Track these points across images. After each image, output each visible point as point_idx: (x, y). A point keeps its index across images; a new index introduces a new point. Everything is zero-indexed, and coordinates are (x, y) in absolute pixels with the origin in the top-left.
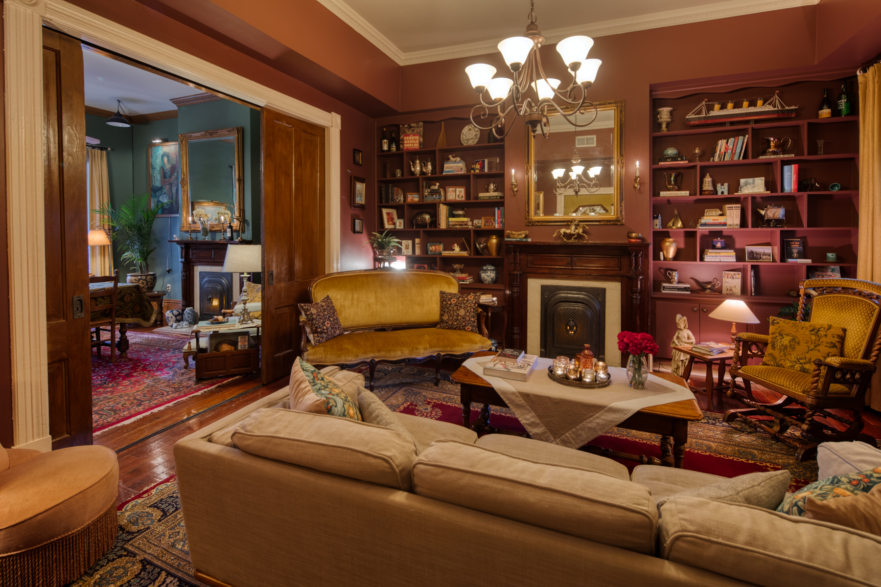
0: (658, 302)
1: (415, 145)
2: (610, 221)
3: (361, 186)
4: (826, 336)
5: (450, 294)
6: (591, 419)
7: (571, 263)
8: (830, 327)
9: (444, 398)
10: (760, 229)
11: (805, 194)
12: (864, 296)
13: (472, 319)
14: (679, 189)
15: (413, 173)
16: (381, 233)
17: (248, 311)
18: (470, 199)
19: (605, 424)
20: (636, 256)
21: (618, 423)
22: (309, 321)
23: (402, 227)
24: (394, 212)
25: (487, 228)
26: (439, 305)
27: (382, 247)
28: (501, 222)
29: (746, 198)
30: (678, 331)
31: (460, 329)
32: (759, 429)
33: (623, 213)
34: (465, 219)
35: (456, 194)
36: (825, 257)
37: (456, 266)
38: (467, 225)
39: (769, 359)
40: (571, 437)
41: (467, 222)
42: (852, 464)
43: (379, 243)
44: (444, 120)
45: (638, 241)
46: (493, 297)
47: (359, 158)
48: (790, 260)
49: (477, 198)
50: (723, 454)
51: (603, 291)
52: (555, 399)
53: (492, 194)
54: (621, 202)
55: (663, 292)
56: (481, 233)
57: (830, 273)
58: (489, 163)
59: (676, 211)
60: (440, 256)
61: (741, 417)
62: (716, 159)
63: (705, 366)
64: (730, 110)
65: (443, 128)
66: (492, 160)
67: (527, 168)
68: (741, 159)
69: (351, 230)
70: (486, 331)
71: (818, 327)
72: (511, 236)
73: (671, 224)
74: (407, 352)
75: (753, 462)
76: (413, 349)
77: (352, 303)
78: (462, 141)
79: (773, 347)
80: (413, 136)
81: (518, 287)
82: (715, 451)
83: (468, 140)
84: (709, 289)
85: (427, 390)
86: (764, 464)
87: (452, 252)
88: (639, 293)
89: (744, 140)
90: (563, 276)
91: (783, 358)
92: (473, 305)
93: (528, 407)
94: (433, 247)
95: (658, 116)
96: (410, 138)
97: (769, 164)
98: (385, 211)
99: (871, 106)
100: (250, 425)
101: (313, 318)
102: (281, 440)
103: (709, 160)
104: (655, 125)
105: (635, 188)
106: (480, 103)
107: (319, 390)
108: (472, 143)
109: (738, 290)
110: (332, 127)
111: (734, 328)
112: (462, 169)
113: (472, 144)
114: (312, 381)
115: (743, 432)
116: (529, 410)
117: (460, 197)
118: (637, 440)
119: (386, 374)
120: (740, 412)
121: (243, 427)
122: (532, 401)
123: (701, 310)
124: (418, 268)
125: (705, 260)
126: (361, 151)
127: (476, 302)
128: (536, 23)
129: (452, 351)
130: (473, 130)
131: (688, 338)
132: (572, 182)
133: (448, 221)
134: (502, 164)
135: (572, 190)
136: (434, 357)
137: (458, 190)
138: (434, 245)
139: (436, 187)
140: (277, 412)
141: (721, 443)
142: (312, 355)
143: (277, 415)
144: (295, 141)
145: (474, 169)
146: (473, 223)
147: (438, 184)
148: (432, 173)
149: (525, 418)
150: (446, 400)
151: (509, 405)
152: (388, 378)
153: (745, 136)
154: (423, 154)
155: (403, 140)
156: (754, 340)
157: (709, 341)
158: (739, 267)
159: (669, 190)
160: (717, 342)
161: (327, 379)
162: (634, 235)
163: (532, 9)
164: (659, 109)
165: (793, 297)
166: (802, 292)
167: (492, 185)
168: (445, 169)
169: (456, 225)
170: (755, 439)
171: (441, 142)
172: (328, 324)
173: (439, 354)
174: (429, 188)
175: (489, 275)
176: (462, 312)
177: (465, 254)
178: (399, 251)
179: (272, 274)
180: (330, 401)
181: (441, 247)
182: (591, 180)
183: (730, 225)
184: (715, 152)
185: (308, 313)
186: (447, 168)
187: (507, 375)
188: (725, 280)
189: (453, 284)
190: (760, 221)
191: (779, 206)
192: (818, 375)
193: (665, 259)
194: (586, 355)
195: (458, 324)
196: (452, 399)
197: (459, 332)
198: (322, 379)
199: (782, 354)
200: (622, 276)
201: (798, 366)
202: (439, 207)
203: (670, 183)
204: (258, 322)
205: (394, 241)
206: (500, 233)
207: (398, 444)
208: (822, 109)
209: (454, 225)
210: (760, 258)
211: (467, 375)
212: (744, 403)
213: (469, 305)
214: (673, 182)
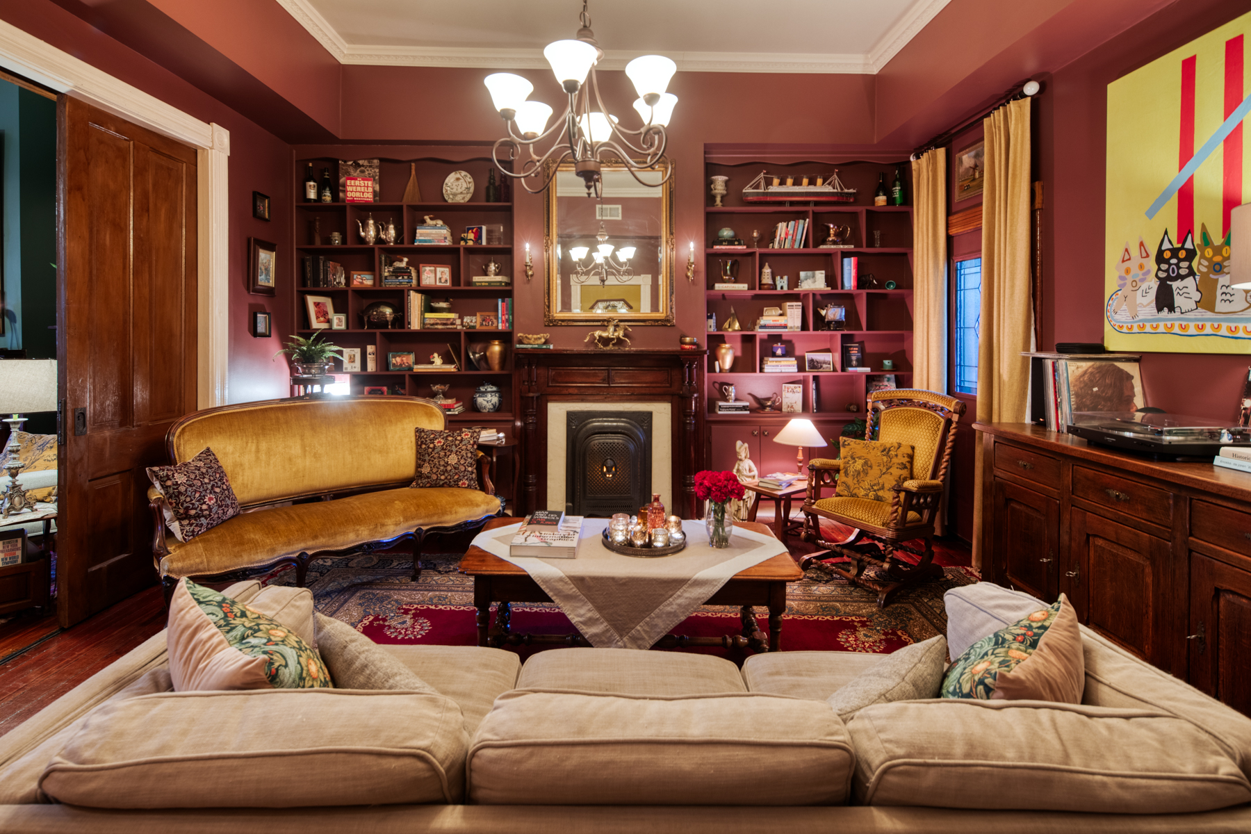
0: (714, 427)
1: (366, 195)
2: (657, 321)
3: (268, 256)
4: (896, 456)
5: (433, 432)
6: (671, 599)
7: (608, 379)
8: (900, 445)
9: (431, 599)
10: (820, 332)
11: (864, 292)
12: (929, 408)
13: (470, 469)
14: (736, 282)
15: (362, 241)
16: (307, 336)
17: (23, 488)
18: (459, 285)
19: (689, 604)
20: (690, 367)
21: (706, 600)
22: (171, 497)
23: (343, 327)
24: (328, 302)
25: (484, 328)
26: (414, 451)
27: (308, 359)
28: (507, 320)
29: (806, 295)
30: (738, 462)
31: (450, 486)
32: (834, 575)
33: (674, 310)
34: (452, 316)
35: (436, 276)
36: (882, 364)
37: (436, 388)
38: (454, 324)
39: (842, 488)
40: (644, 630)
41: (454, 319)
42: (988, 611)
43: (303, 353)
44: (415, 161)
45: (694, 347)
46: (498, 432)
47: (264, 208)
48: (850, 369)
49: (469, 283)
50: (806, 614)
51: (649, 415)
52: (621, 579)
53: (492, 278)
54: (671, 295)
55: (720, 413)
56: (474, 337)
57: (886, 383)
58: (489, 232)
59: (732, 309)
60: (410, 373)
61: (816, 563)
62: (776, 246)
63: (773, 503)
64: (789, 187)
65: (413, 172)
66: (494, 227)
67: (547, 243)
68: (802, 247)
69: (249, 331)
70: (490, 485)
71: (888, 446)
72: (525, 341)
73: (726, 325)
74: (366, 533)
75: (838, 618)
76: (376, 527)
77: (258, 458)
78: (445, 196)
79: (846, 474)
80: (363, 180)
81: (534, 415)
82: (798, 612)
83: (455, 195)
84: (770, 406)
85: (399, 589)
86: (850, 619)
87: (429, 366)
88: (694, 416)
89: (804, 225)
90: (597, 398)
91: (857, 486)
92: (469, 447)
93: (582, 596)
94: (398, 359)
95: (712, 186)
96: (357, 183)
97: (828, 255)
98: (311, 300)
99: (925, 196)
100: (91, 745)
101: (180, 493)
102: (176, 765)
103: (768, 247)
104: (710, 198)
105: (688, 277)
106: (510, 136)
107: (243, 638)
108: (460, 199)
109: (798, 407)
110: (211, 148)
111: (800, 453)
112: (446, 238)
113: (462, 201)
114: (222, 622)
115: (820, 581)
116: (583, 600)
117: (443, 281)
118: (710, 615)
119: (322, 574)
120: (814, 558)
121: (72, 754)
122: (587, 586)
123: (761, 434)
124: (370, 392)
125: (766, 370)
126: (267, 197)
127: (475, 442)
128: (591, 28)
129: (440, 523)
130: (462, 181)
131: (750, 470)
132: (596, 266)
133: (424, 318)
134: (509, 235)
135: (598, 277)
136: (411, 535)
137: (439, 270)
138: (399, 356)
139: (403, 265)
140: (156, 704)
141: (801, 600)
142: (179, 561)
143: (155, 711)
144: (134, 167)
145: (465, 240)
146: (462, 322)
147: (406, 260)
148: (396, 242)
149: (578, 614)
150: (435, 601)
151: (553, 598)
152: (327, 579)
153: (805, 220)
154: (380, 211)
155: (344, 185)
156: (827, 467)
157: (774, 472)
158: (799, 379)
159: (724, 281)
160: (784, 471)
161: (253, 613)
162: (688, 339)
163: (584, 6)
164: (713, 177)
165: (853, 412)
166: (870, 407)
167: (493, 264)
168: (418, 237)
169: (437, 324)
170: (833, 588)
171: (411, 193)
172: (210, 499)
173: (420, 529)
174: (391, 265)
175: (488, 399)
176: (453, 459)
177: (451, 368)
178: (338, 365)
179: (83, 414)
180: (275, 658)
181: (409, 359)
182: (621, 265)
183: (791, 328)
184: (775, 237)
185: (169, 483)
186: (421, 235)
187: (548, 553)
188: (785, 394)
189: (436, 416)
190: (821, 323)
191: (839, 305)
192: (897, 504)
193: (721, 370)
194: (656, 509)
195: (446, 478)
196: (445, 599)
197: (450, 490)
198: (243, 615)
199: (855, 481)
200: (673, 395)
201: (872, 494)
202: (409, 295)
203: (726, 274)
204: (50, 509)
205: (331, 349)
206: (506, 338)
207: (436, 719)
208: (878, 195)
209: (433, 324)
210: (821, 367)
211: (483, 561)
212: (818, 545)
213: (464, 447)
214: (729, 272)
